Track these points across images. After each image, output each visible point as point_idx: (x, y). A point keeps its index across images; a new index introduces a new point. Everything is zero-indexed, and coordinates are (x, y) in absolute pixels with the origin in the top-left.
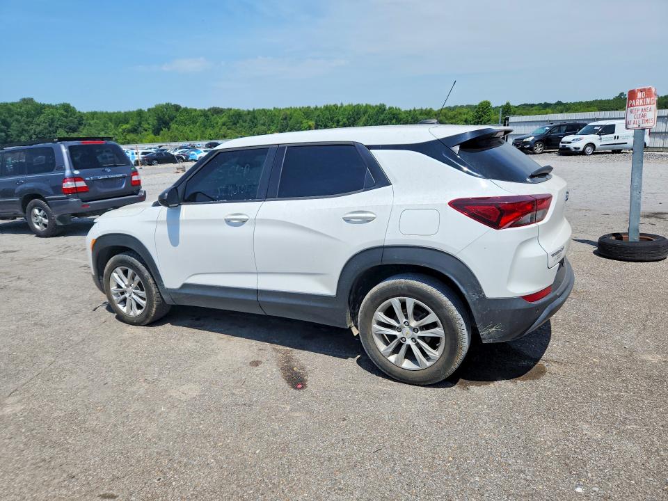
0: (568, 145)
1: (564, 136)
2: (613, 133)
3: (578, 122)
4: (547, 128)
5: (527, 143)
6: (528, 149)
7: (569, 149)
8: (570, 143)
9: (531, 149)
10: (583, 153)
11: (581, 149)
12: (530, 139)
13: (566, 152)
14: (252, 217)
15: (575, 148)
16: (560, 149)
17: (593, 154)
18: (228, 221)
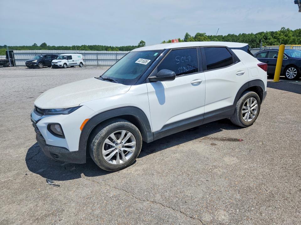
0: (56, 64)
1: (52, 60)
2: (72, 59)
3: (53, 54)
4: (41, 56)
5: (35, 63)
6: (36, 66)
7: (57, 65)
9: (38, 66)
10: (63, 67)
12: (36, 61)
13: (56, 67)
14: (204, 80)
15: (60, 65)
16: (53, 66)
17: (67, 67)
18: (192, 84)
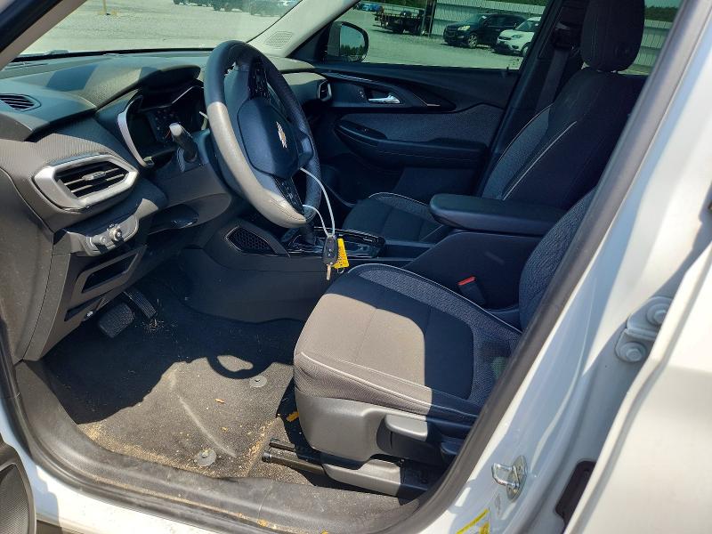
0: (507, 42)
1: (502, 30)
3: (515, 15)
4: (484, 17)
5: (462, 33)
6: (462, 40)
8: (510, 39)
9: (465, 41)
11: (519, 49)
12: (466, 28)
13: (504, 50)
16: (498, 46)
